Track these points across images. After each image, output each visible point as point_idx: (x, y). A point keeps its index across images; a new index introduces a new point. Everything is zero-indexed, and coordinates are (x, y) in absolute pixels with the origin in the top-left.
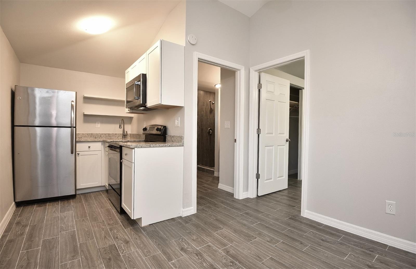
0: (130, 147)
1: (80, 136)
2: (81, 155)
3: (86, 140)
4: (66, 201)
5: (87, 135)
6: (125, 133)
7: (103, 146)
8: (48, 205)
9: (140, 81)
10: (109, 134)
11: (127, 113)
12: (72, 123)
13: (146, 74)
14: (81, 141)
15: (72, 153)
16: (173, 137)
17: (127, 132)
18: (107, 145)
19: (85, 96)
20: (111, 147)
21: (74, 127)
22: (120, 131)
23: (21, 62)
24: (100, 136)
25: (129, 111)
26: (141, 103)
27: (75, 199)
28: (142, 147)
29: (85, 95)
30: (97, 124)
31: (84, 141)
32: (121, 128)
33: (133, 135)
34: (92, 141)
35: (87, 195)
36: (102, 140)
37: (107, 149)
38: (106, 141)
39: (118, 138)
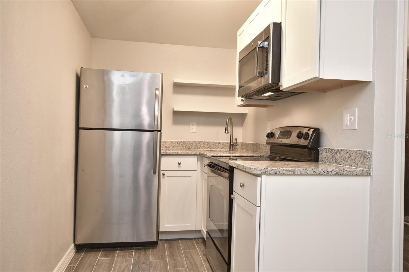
0: (253, 172)
1: (167, 145)
2: (167, 177)
3: (175, 152)
4: (143, 250)
5: (178, 143)
6: (234, 141)
7: (199, 163)
8: (118, 255)
9: (267, 39)
10: (209, 143)
11: (238, 106)
12: (156, 123)
13: (281, 23)
14: (168, 153)
15: (155, 173)
16: (338, 151)
17: (236, 139)
18: (207, 162)
19: (175, 82)
20: (214, 167)
21: (158, 131)
22: (226, 139)
23: (92, 38)
24: (196, 146)
25: (242, 103)
26: (270, 82)
27: (155, 249)
28: (276, 174)
29: (175, 80)
30: (191, 127)
31: (171, 153)
32: (228, 133)
33: (247, 145)
34: (183, 154)
35: (173, 243)
36: (198, 153)
37: (207, 169)
38: (205, 155)
39: (222, 150)
